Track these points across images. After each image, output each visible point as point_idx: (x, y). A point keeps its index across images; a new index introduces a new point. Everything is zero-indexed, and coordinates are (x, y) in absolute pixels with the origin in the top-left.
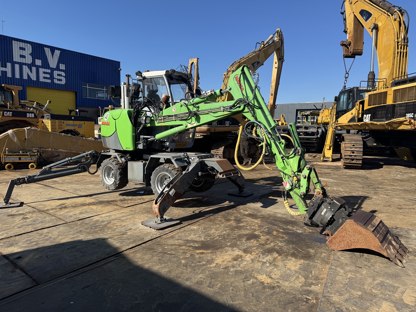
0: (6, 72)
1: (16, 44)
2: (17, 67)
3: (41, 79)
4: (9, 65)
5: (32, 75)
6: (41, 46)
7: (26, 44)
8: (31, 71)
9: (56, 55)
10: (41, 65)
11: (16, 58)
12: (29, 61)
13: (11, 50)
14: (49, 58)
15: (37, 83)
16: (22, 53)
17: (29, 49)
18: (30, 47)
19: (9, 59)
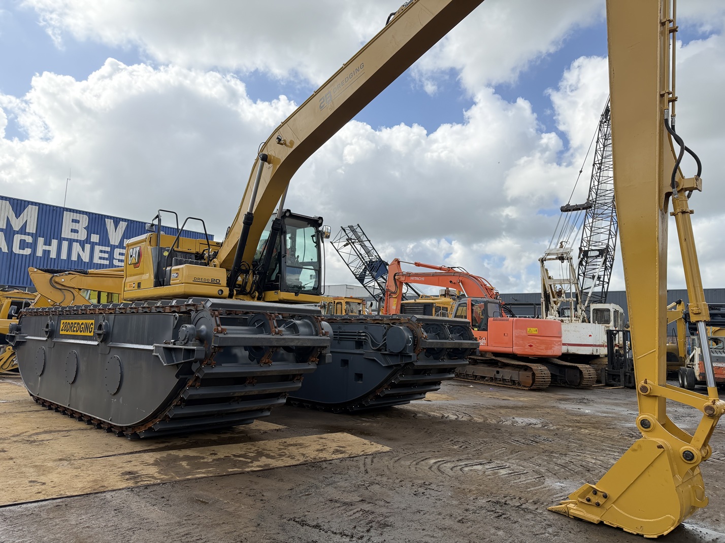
0: (49, 251)
1: (68, 216)
2: (65, 244)
3: (96, 260)
4: (55, 242)
5: (84, 254)
6: (102, 217)
7: (81, 215)
8: (83, 250)
9: (121, 227)
10: (98, 242)
11: (66, 233)
12: (83, 236)
13: (60, 223)
14: (110, 230)
15: (89, 265)
16: (74, 226)
17: (84, 221)
18: (86, 220)
19: (56, 234)
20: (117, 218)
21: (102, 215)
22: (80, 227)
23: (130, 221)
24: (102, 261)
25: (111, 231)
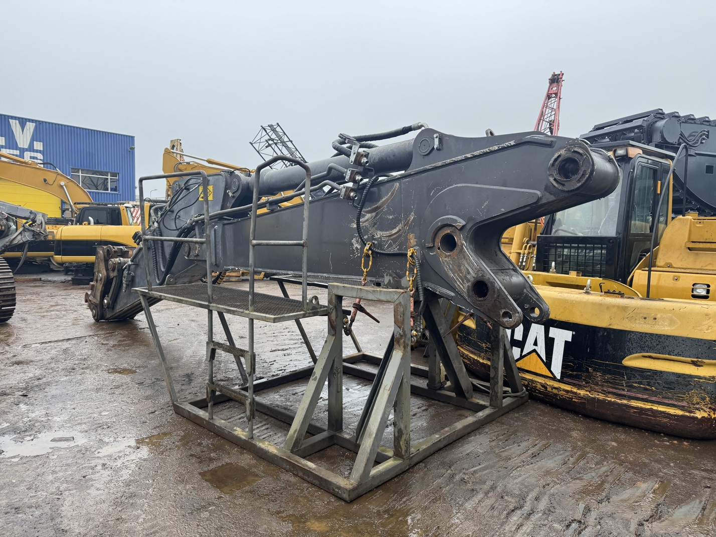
6: (5, 118)
9: (28, 129)
10: (4, 144)
14: (16, 131)
20: (22, 119)
23: (38, 122)
25: (18, 133)
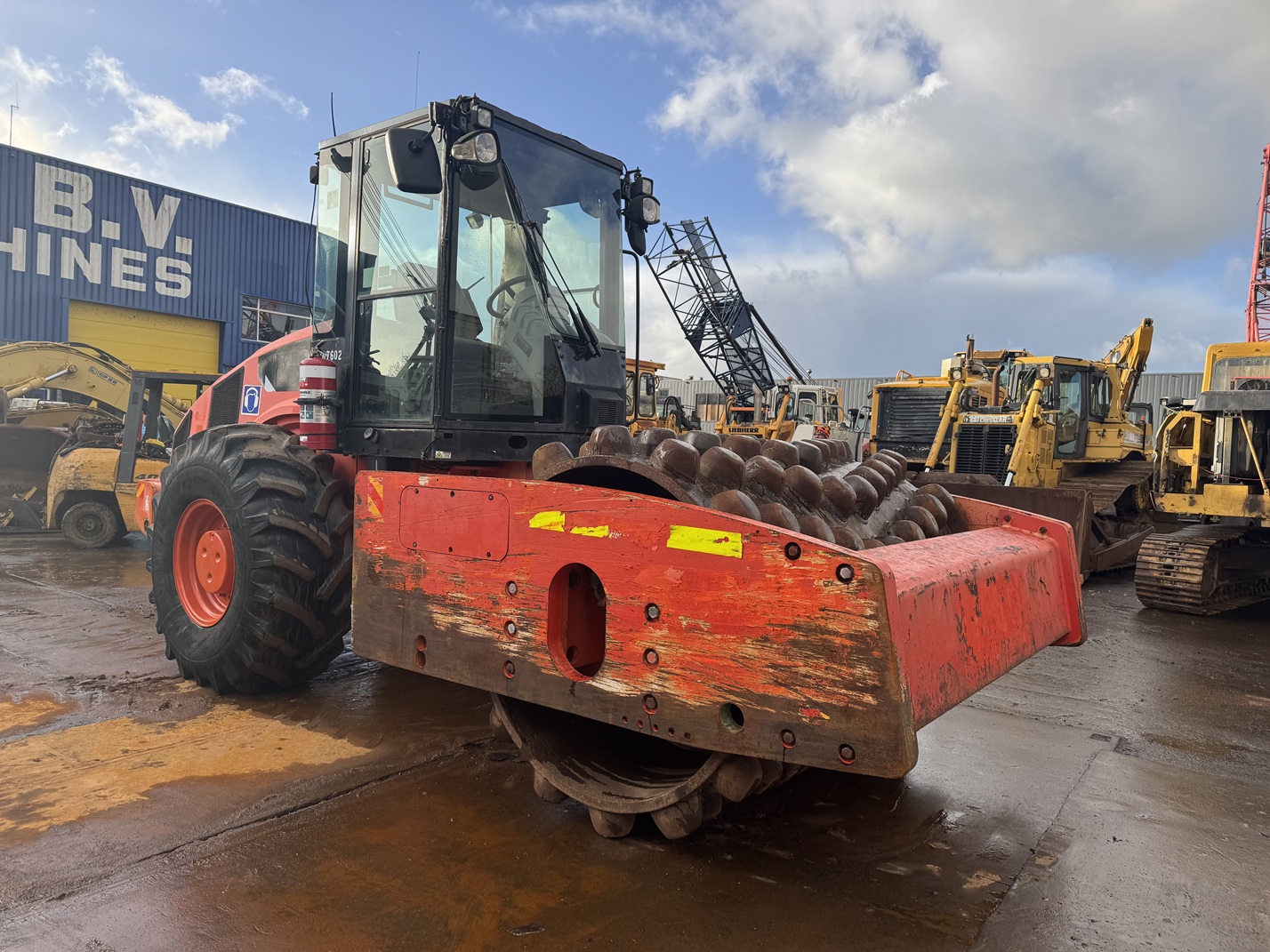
1: (46, 174)
2: (44, 241)
3: (117, 281)
4: (19, 234)
5: (89, 266)
6: (123, 183)
7: (76, 174)
8: (87, 256)
9: (167, 209)
10: (118, 238)
11: (44, 215)
12: (83, 224)
13: (30, 190)
14: (143, 218)
15: (102, 290)
16: (62, 199)
17: (84, 189)
18: (87, 184)
19: (21, 215)
20: (157, 186)
21: (123, 178)
22: (76, 202)
23: (185, 196)
24: (131, 283)
